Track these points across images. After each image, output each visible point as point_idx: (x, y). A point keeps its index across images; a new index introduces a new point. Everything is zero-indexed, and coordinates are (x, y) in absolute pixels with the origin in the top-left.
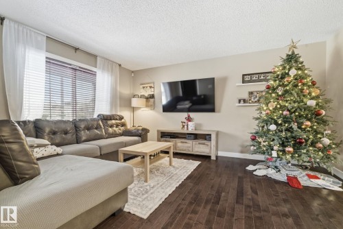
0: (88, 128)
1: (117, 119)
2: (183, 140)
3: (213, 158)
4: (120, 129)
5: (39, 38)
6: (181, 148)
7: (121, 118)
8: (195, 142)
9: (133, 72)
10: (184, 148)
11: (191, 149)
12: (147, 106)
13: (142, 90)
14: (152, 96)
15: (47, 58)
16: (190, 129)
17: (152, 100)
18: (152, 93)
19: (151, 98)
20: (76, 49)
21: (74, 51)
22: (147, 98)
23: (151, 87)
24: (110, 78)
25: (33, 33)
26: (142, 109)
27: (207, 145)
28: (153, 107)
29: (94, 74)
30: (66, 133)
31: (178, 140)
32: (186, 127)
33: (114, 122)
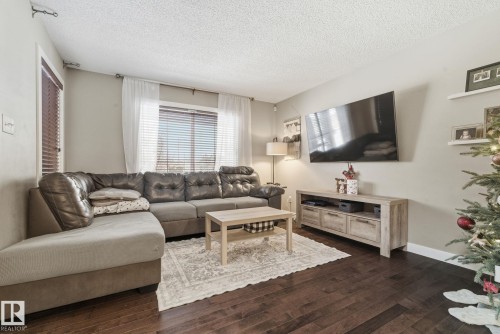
0: (199, 184)
1: (242, 173)
2: (333, 211)
3: (385, 252)
4: (246, 187)
5: (153, 88)
6: (329, 225)
7: (250, 172)
8: (351, 217)
9: (275, 105)
10: (334, 226)
11: (344, 228)
12: (289, 154)
13: (285, 130)
14: (298, 138)
15: (161, 106)
16: (350, 191)
17: (297, 144)
18: (298, 133)
19: (295, 140)
20: (194, 90)
21: (191, 93)
22: (292, 141)
23: (296, 124)
24: (237, 118)
25: (147, 84)
26: (286, 158)
27: (374, 226)
28: (299, 154)
29: (214, 116)
30: (173, 187)
31: (326, 210)
32: (342, 187)
33: (238, 176)
